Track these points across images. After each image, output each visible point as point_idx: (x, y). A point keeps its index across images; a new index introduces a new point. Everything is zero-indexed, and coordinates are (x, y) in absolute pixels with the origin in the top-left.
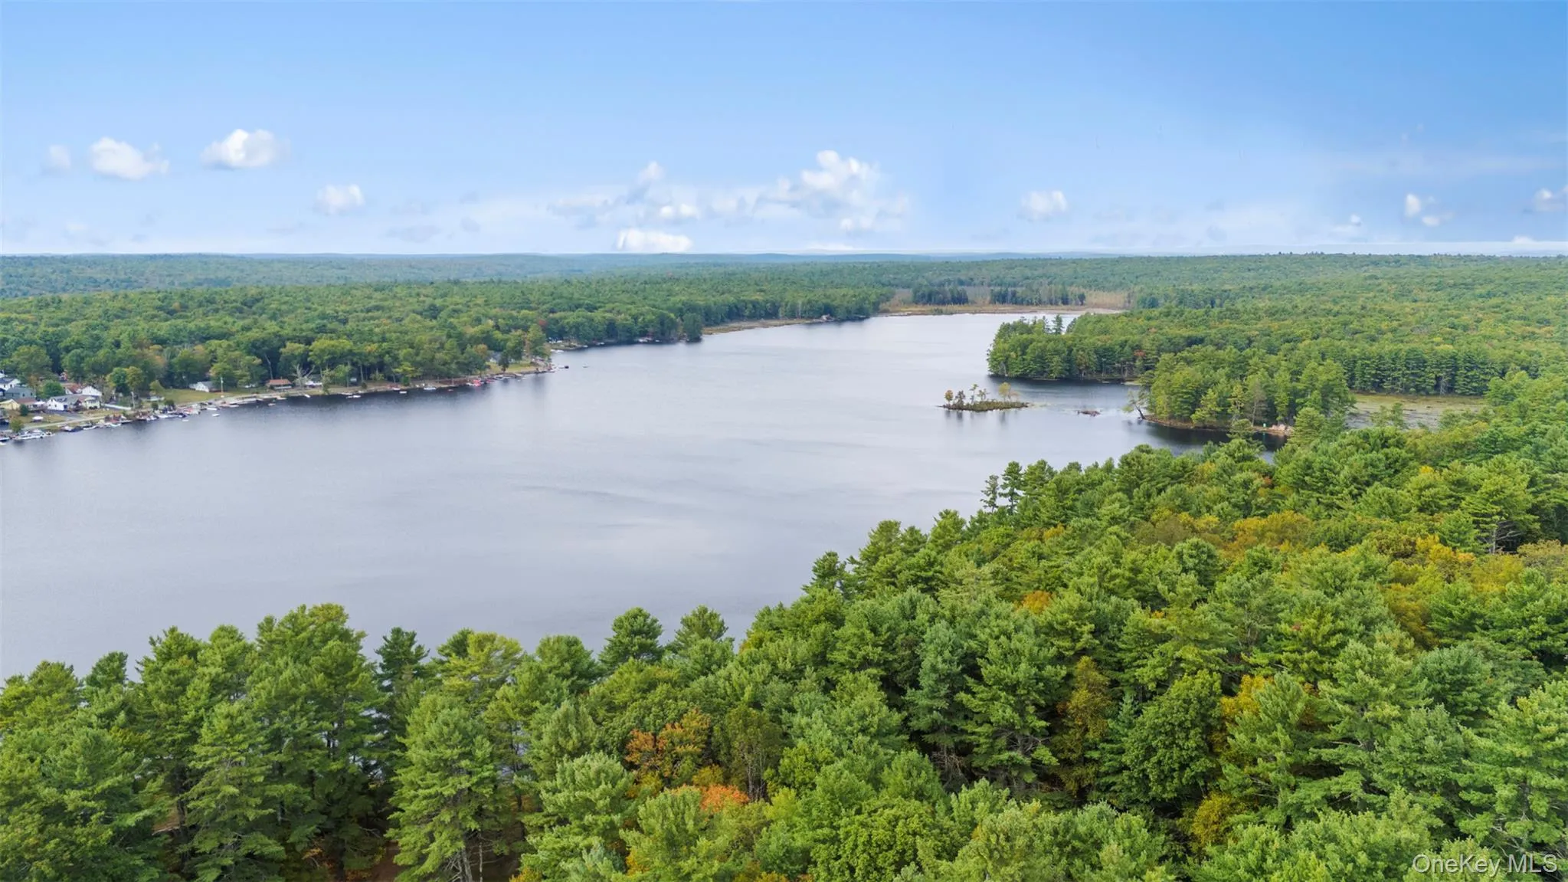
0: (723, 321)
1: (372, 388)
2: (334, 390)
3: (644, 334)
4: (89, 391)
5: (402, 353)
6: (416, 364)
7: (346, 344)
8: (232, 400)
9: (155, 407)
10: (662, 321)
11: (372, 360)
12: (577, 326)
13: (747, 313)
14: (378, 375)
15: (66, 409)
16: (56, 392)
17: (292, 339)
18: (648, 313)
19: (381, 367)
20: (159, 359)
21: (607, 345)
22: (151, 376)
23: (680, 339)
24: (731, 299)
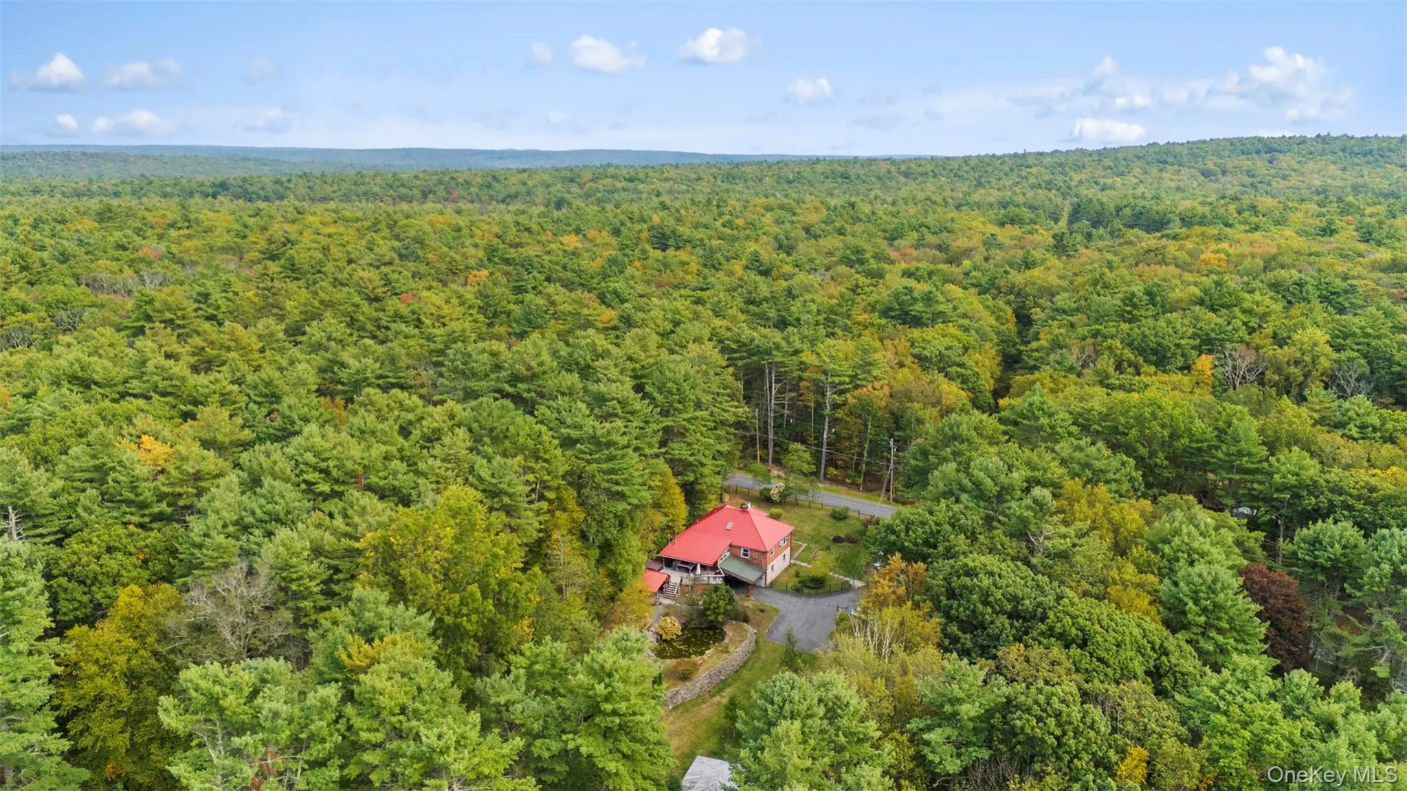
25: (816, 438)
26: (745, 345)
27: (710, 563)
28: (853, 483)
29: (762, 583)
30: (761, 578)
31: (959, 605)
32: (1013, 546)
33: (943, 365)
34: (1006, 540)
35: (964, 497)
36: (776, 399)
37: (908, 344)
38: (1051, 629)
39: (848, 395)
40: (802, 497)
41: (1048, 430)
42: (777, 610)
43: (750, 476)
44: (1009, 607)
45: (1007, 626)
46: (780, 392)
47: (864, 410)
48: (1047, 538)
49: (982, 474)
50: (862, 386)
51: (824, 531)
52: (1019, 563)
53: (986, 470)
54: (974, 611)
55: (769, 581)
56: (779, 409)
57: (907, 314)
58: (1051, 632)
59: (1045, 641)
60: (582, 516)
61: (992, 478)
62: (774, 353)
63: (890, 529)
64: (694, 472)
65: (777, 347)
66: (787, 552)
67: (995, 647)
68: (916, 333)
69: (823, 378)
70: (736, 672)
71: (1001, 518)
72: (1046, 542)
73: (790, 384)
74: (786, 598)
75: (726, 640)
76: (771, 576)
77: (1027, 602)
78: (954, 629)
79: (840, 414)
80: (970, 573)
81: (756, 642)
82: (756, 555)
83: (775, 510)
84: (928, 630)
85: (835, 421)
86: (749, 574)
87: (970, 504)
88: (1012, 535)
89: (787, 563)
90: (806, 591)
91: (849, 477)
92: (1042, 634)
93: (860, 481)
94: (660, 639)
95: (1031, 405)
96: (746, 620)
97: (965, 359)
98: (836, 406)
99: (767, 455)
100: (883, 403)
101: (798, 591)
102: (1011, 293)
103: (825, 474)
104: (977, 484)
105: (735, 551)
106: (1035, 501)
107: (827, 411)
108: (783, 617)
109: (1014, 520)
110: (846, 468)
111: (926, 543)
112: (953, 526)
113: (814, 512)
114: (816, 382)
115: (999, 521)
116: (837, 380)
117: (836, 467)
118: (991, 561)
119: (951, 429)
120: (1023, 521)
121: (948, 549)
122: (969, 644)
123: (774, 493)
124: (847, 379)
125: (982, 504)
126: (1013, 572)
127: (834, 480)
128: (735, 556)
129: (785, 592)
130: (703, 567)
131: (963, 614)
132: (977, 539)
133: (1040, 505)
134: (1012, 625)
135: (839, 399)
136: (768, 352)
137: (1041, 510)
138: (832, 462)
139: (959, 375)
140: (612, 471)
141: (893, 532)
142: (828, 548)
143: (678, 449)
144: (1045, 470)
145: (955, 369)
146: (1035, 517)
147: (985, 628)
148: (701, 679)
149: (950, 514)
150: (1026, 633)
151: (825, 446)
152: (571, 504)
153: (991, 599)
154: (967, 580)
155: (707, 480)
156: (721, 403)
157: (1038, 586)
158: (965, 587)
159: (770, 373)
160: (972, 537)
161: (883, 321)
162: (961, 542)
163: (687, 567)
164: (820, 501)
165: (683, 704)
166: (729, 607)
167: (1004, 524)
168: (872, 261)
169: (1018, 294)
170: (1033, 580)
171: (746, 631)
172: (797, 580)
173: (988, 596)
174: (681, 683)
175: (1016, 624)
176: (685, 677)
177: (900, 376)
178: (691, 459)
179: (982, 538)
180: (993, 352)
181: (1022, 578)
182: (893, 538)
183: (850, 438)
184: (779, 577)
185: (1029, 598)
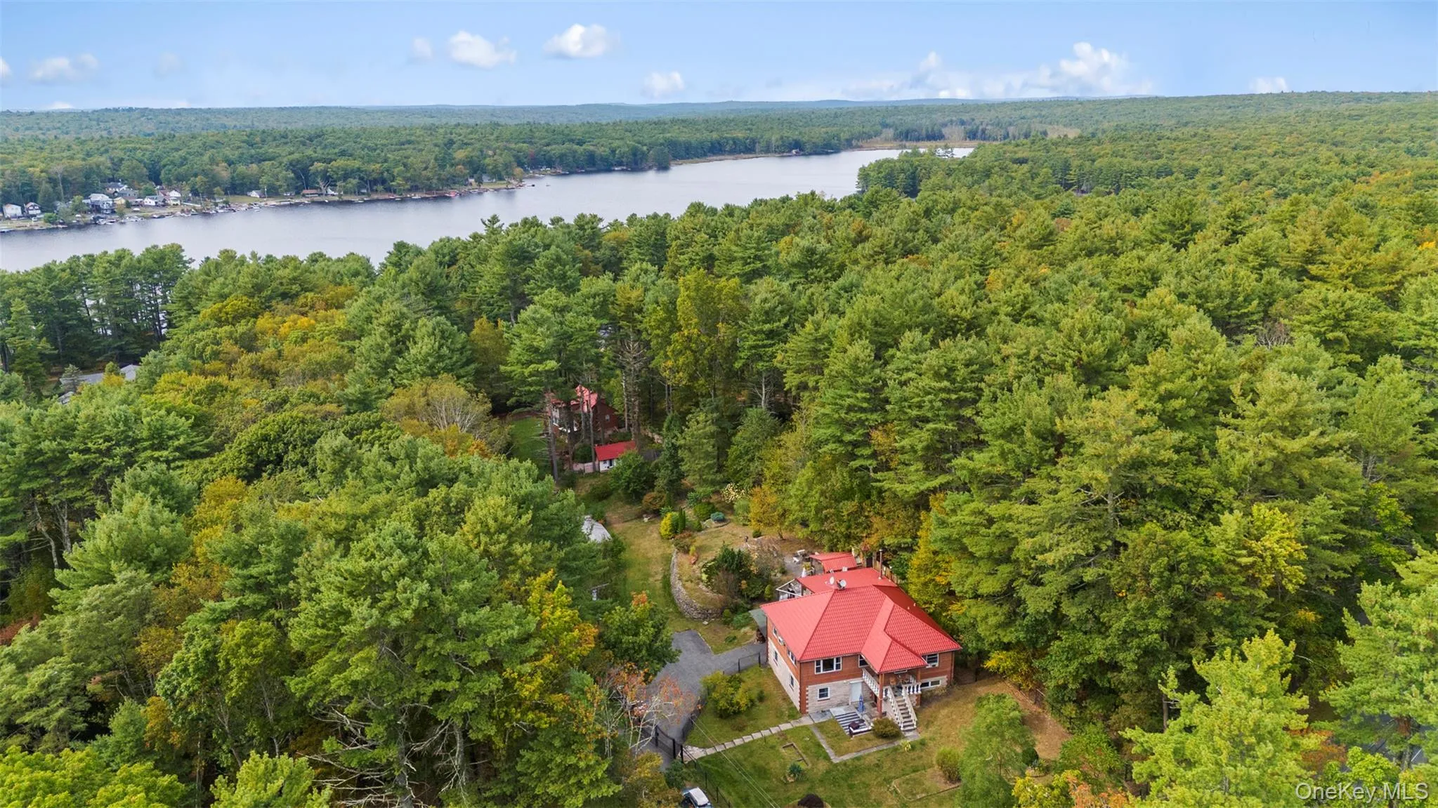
0: (705, 155)
1: (375, 196)
2: (346, 198)
3: (620, 164)
4: (174, 194)
5: (396, 171)
6: (407, 180)
7: (357, 164)
8: (272, 202)
9: (216, 205)
10: (635, 152)
11: (375, 175)
12: (562, 157)
13: (728, 148)
14: (380, 187)
15: (157, 205)
16: (150, 193)
17: (318, 161)
18: (624, 146)
19: (383, 182)
20: (224, 173)
21: (588, 173)
22: (217, 184)
23: (650, 168)
24: (715, 136)
42: (717, 652)
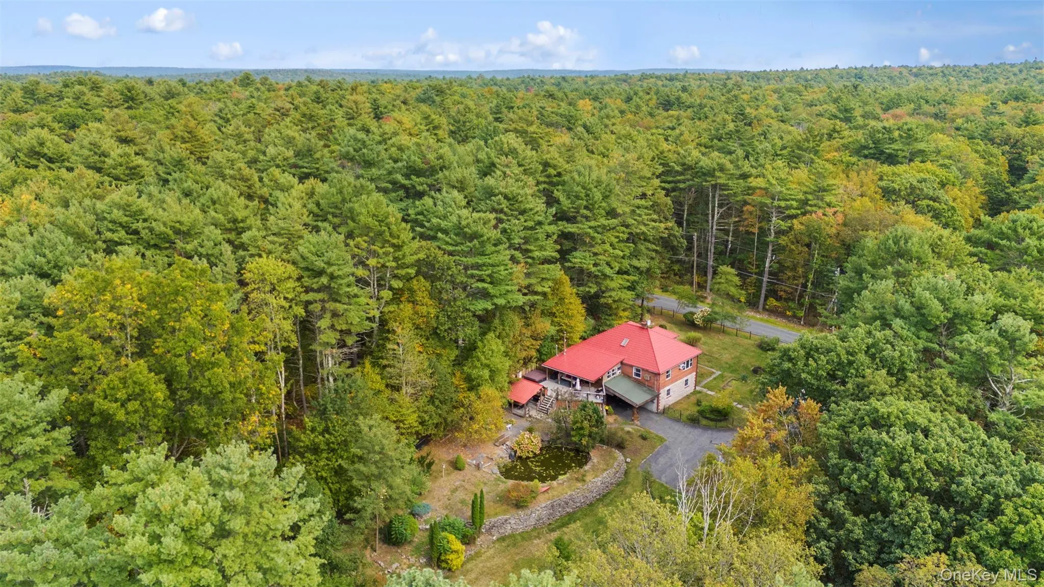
25: (758, 267)
26: (690, 168)
27: (592, 378)
28: (794, 316)
29: (653, 407)
30: (652, 401)
31: (855, 470)
32: (962, 394)
33: (913, 197)
34: (951, 383)
35: (897, 323)
36: (718, 224)
37: (876, 178)
38: (1007, 533)
39: (795, 221)
40: (728, 324)
41: (1035, 253)
42: (662, 440)
43: (673, 298)
44: (935, 485)
45: (926, 514)
46: (722, 217)
47: (810, 240)
48: (1018, 387)
49: (927, 294)
50: (811, 213)
51: (746, 361)
52: (964, 417)
53: (934, 289)
54: (875, 483)
55: (661, 408)
56: (720, 234)
57: (882, 153)
58: (1005, 539)
59: (991, 553)
60: (433, 312)
61: (942, 301)
62: (718, 174)
63: (786, 355)
64: (598, 284)
65: (722, 169)
66: (692, 377)
67: (901, 546)
68: (886, 168)
69: (768, 201)
70: (591, 505)
71: (949, 354)
72: (1016, 393)
73: (731, 208)
74: (677, 427)
75: (586, 468)
76: (665, 401)
77: (968, 480)
78: (839, 504)
79: (784, 240)
80: (879, 423)
81: (626, 473)
82: (647, 377)
83: (693, 334)
84: (793, 502)
85: (778, 249)
86: (636, 397)
87: (905, 333)
88: (961, 379)
89: (690, 389)
90: (704, 422)
91: (790, 309)
92: (988, 538)
93: (801, 314)
94: (514, 456)
95: (1014, 221)
96: (620, 446)
97: (941, 193)
98: (780, 233)
99: (706, 282)
100: (834, 231)
101: (693, 421)
102: (1006, 144)
103: (765, 304)
104: (919, 307)
105: (627, 369)
106: (1002, 333)
107: (771, 238)
108: (667, 448)
109: (968, 357)
110: (786, 300)
111: (832, 377)
112: (873, 357)
113: (740, 340)
114: (762, 205)
115: (946, 359)
116: (783, 204)
117: (778, 299)
118: (920, 412)
119: (896, 243)
120: (981, 358)
121: (860, 387)
122: (858, 533)
123: (698, 318)
124: (795, 204)
125: (923, 334)
126: (953, 430)
127: (773, 312)
128: (626, 375)
129: (678, 420)
130: (584, 383)
131: (857, 483)
132: (905, 379)
133: (1011, 341)
134: (935, 515)
135: (784, 225)
136: (711, 173)
137: (1012, 347)
138: (772, 293)
139: (930, 209)
140: (478, 267)
141: (790, 360)
142: (744, 379)
143: (579, 258)
144: (1025, 299)
145: (925, 202)
146: (1000, 355)
147: (886, 513)
148: (539, 509)
149: (870, 341)
150: (959, 532)
151: (766, 275)
152: (422, 295)
153: (905, 467)
154: (871, 433)
155: (613, 294)
156: (640, 215)
157: (991, 455)
158: (868, 442)
159: (714, 197)
160: (899, 374)
161: (854, 159)
162: (880, 379)
163: (568, 380)
164: (748, 329)
165: (511, 536)
166: (595, 430)
167: (951, 362)
168: (859, 118)
169: (1013, 146)
170: (984, 444)
171: (615, 459)
172: (697, 408)
173: (902, 462)
174: (514, 511)
175: (943, 513)
176: (519, 505)
177: (857, 204)
178: (593, 269)
179: (913, 377)
180: (978, 190)
181: (964, 441)
182: (787, 365)
183: (794, 268)
184: (677, 403)
185: (973, 473)
